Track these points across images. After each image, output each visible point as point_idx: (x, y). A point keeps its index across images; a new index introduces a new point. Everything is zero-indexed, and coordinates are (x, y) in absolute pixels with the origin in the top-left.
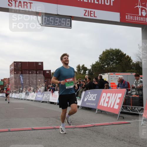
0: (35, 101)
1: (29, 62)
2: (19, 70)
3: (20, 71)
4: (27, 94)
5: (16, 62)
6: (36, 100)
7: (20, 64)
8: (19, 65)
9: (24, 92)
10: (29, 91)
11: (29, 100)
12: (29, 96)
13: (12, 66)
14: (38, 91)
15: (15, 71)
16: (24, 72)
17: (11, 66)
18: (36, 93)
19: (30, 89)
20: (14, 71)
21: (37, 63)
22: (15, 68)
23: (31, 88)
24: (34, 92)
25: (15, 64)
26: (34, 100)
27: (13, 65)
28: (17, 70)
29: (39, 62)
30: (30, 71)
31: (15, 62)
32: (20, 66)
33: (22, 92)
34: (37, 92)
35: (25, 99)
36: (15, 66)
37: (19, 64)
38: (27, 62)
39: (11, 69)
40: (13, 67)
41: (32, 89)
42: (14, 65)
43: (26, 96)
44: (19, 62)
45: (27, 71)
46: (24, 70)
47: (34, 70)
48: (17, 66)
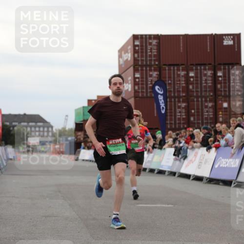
0: (211, 181)
1: (186, 37)
2: (150, 66)
3: (155, 70)
4: (180, 153)
5: (142, 36)
6: (213, 176)
7: (154, 42)
8: (149, 47)
9: (171, 146)
10: (187, 142)
11: (187, 176)
12: (186, 161)
13: (126, 52)
14: (223, 142)
15: (135, 70)
16: (169, 74)
17: (122, 51)
18: (213, 149)
19: (192, 137)
20: (132, 69)
21: (216, 39)
22: (135, 60)
23: (196, 131)
24: (205, 148)
25: (137, 43)
26: (207, 179)
27: (130, 47)
28: (142, 66)
29: (225, 35)
30: (192, 70)
31: (135, 37)
32: (155, 52)
33: (161, 144)
34: (217, 147)
35: (173, 174)
36: (135, 52)
37: (150, 44)
38: (179, 36)
39: (122, 62)
40: (129, 56)
41: (199, 134)
42: (135, 46)
43: (175, 160)
44: (150, 36)
45: (178, 70)
46: (170, 65)
47: (205, 65)
48: (142, 52)
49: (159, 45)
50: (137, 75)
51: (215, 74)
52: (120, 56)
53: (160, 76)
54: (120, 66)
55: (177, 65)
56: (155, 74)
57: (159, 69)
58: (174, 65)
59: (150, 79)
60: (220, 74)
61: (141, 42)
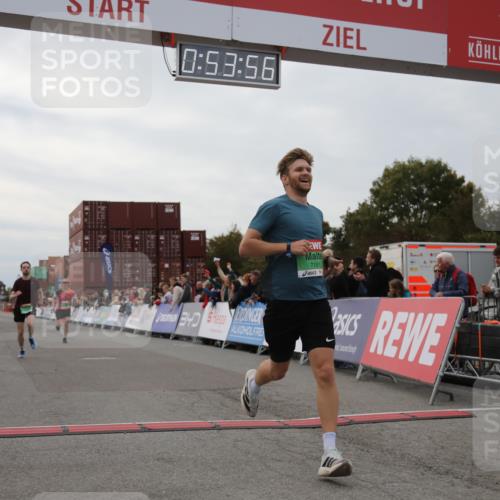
1: (132, 204)
2: (99, 230)
3: (103, 234)
5: (91, 203)
7: (103, 208)
8: (98, 213)
13: (77, 216)
15: (85, 234)
16: (117, 237)
17: (73, 215)
20: (81, 233)
21: (160, 207)
22: (85, 224)
25: (87, 208)
27: (80, 213)
28: (91, 229)
29: (167, 204)
31: (85, 203)
32: (103, 217)
34: (158, 304)
36: (85, 216)
37: (99, 210)
38: (126, 203)
39: (72, 225)
40: (79, 220)
42: (84, 211)
44: (99, 203)
45: (125, 233)
46: (117, 229)
47: (148, 229)
48: (91, 217)
49: (107, 211)
50: (87, 238)
51: (157, 239)
52: (71, 220)
53: (108, 239)
54: (71, 230)
55: (124, 229)
56: (103, 237)
57: (107, 232)
58: (121, 229)
59: (98, 241)
60: (162, 238)
61: (91, 208)
